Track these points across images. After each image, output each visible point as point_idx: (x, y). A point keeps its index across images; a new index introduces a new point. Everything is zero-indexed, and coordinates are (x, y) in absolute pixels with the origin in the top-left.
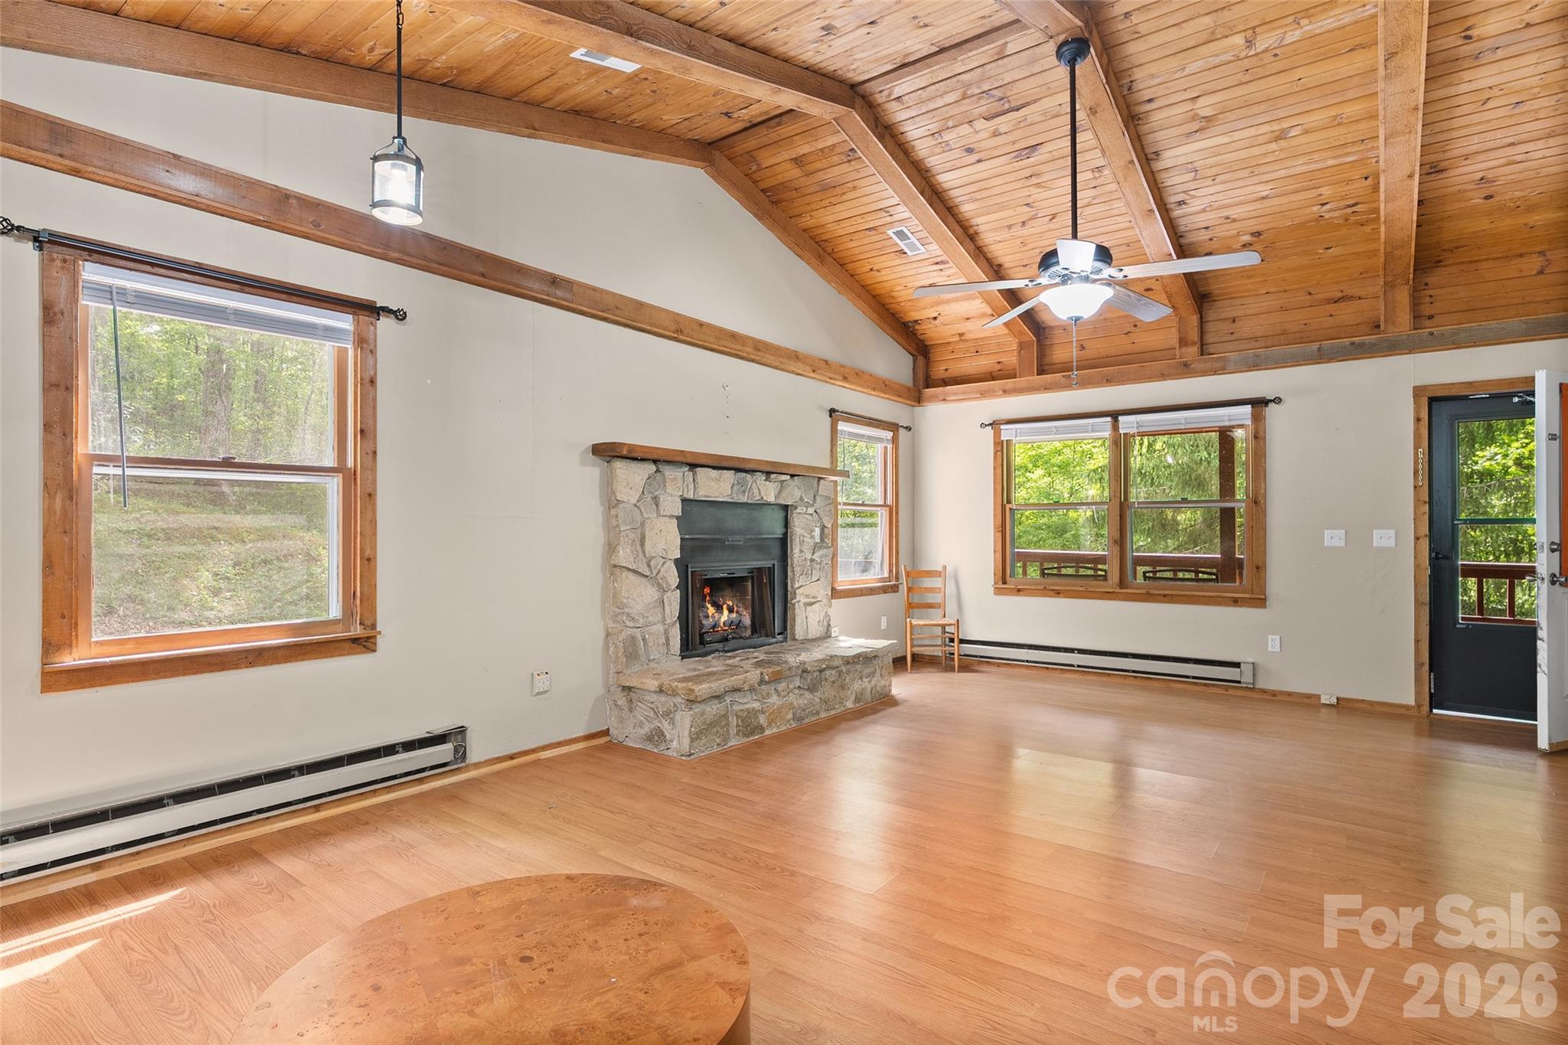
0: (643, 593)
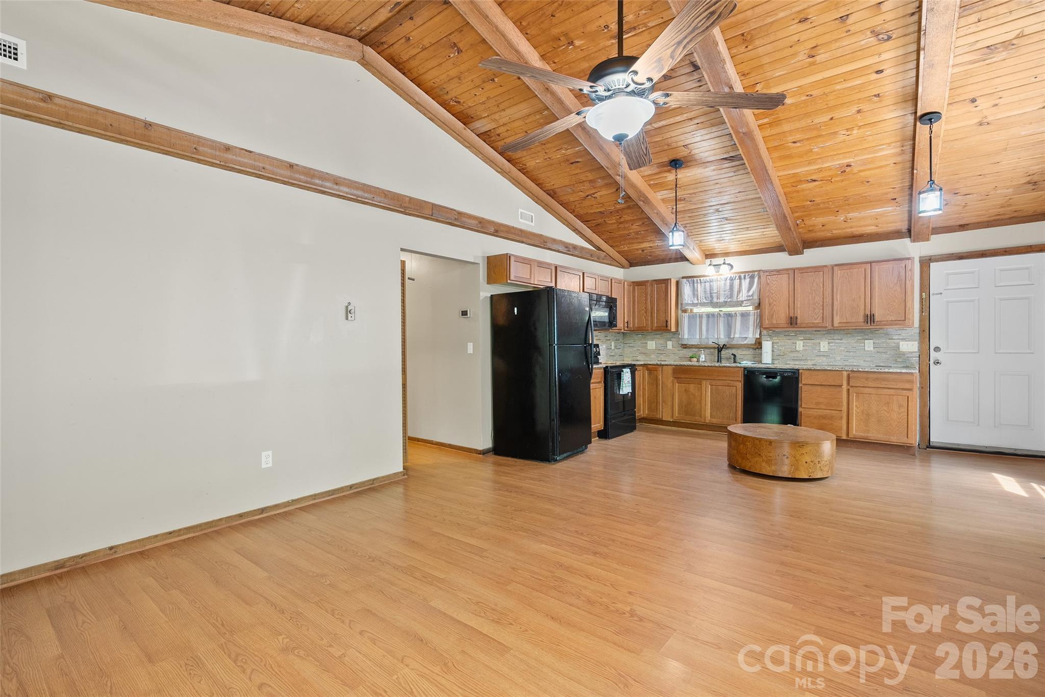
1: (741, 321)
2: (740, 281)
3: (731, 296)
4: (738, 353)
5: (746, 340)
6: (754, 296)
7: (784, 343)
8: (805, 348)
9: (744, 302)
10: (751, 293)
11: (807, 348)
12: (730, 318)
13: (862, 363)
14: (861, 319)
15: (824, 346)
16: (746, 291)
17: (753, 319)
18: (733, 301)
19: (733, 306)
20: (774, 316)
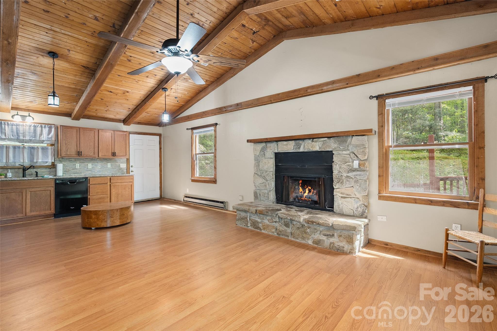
0: (258, 180)
1: (42, 152)
2: (41, 129)
3: (35, 136)
4: (39, 170)
5: (46, 163)
6: (52, 139)
7: (69, 164)
8: (80, 167)
9: (45, 141)
10: (50, 136)
11: (81, 167)
12: (32, 150)
13: (106, 173)
14: (110, 154)
15: (90, 166)
16: (46, 135)
17: (51, 152)
18: (36, 140)
19: (37, 143)
20: (68, 150)
